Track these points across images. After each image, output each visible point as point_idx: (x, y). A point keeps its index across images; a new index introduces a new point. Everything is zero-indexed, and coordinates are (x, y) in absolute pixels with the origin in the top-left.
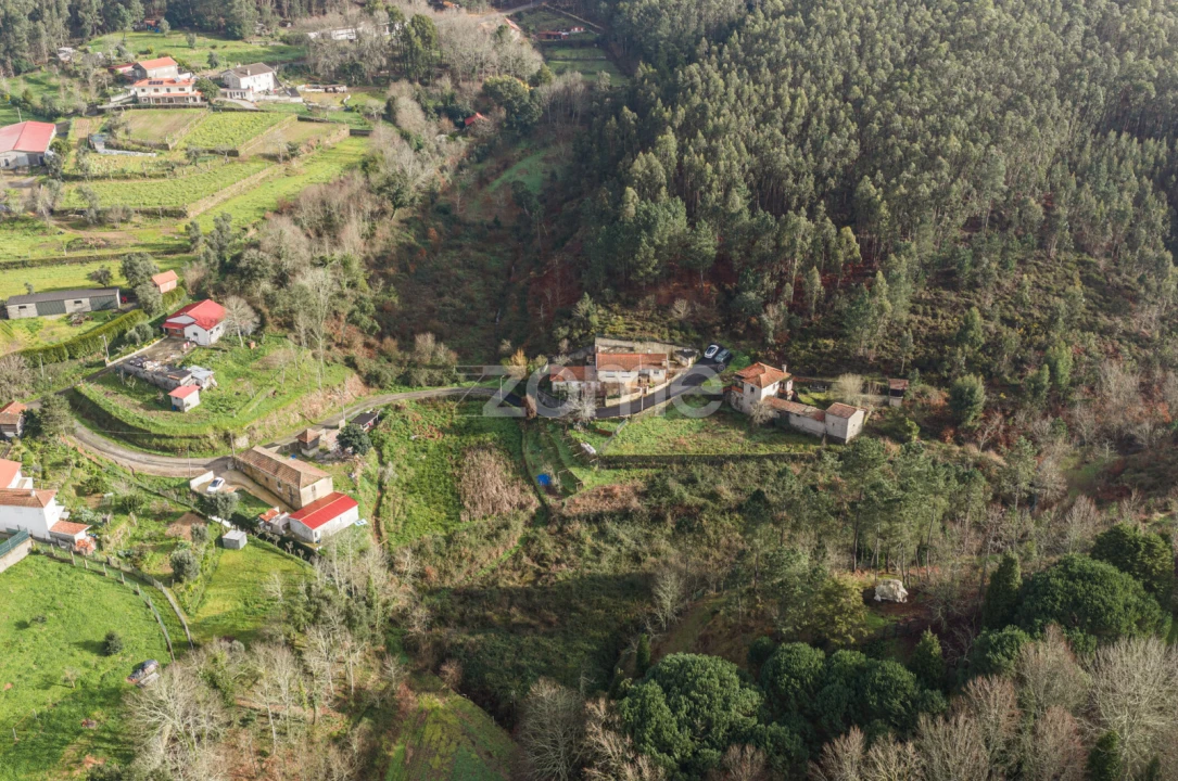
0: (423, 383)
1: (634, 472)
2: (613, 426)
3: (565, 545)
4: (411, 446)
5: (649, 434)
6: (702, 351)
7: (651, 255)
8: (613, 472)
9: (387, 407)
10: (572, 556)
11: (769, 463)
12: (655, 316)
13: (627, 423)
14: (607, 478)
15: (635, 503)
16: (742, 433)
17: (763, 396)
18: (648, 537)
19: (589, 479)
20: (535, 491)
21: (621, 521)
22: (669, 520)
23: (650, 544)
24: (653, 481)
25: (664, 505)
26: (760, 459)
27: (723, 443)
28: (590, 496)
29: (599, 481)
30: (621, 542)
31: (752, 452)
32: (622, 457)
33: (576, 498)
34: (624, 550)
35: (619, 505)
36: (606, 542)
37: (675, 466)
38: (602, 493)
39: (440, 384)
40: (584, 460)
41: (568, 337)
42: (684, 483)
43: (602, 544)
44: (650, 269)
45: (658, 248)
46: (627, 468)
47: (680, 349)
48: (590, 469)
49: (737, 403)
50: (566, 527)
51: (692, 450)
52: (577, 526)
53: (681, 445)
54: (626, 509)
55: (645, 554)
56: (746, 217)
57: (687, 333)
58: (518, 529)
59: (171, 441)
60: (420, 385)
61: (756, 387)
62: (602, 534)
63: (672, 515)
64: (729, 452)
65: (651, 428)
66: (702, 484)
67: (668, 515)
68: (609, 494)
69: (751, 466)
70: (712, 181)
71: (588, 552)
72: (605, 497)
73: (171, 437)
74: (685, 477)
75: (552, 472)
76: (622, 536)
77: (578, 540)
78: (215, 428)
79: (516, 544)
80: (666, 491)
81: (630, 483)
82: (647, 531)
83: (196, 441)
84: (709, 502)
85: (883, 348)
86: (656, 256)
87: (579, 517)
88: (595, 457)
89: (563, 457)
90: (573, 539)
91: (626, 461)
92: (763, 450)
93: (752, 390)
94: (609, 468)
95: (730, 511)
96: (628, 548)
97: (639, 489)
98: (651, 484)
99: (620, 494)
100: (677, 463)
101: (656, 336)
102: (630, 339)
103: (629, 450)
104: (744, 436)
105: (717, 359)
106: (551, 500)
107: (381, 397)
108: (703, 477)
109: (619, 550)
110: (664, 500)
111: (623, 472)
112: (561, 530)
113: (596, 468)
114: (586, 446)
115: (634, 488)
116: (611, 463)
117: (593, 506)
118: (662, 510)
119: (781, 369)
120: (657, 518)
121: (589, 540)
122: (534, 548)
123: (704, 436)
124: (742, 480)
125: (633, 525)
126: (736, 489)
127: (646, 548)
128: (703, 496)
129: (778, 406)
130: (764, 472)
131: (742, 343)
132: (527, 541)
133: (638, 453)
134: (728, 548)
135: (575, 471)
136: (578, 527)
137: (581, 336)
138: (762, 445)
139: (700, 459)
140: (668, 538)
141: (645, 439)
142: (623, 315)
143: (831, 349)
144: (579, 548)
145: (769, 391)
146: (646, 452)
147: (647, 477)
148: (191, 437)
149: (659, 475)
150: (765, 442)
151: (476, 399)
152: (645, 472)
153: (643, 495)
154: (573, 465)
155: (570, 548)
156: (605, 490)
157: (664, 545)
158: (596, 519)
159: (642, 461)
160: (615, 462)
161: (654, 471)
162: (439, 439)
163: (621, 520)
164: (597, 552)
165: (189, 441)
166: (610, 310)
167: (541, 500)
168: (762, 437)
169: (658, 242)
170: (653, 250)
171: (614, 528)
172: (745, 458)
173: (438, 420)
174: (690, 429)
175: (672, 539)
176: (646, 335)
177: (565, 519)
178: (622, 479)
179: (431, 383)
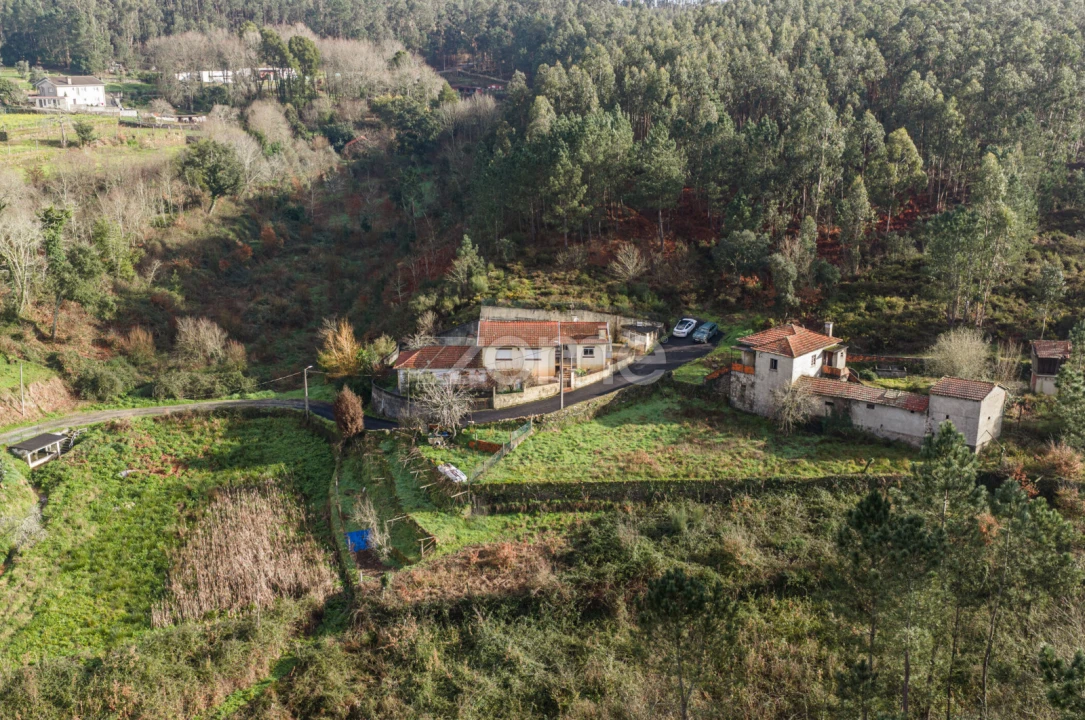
0: (176, 392)
1: (546, 519)
2: (503, 436)
3: (378, 677)
4: (115, 485)
5: (575, 448)
6: (668, 327)
7: (577, 180)
8: (501, 519)
9: (93, 429)
10: (390, 701)
11: (826, 497)
12: (585, 277)
13: (533, 430)
14: (486, 531)
15: (545, 576)
16: (761, 443)
17: (796, 376)
18: (575, 653)
19: (449, 533)
20: (338, 562)
21: (513, 618)
22: (623, 612)
23: (579, 670)
24: (585, 534)
25: (610, 579)
26: (804, 488)
27: (727, 459)
28: (448, 567)
29: (469, 537)
30: (511, 665)
31: (788, 474)
32: (520, 486)
33: (418, 572)
34: (517, 683)
35: (510, 583)
36: (475, 665)
37: (629, 505)
38: (475, 559)
39: (209, 394)
40: (440, 496)
41: (433, 309)
42: (653, 535)
43: (464, 670)
44: (576, 203)
45: (587, 169)
46: (532, 511)
47: (630, 322)
48: (453, 513)
49: (742, 397)
50: (385, 633)
51: (665, 471)
52: (411, 629)
53: (640, 464)
54: (525, 589)
55: (566, 692)
56: (729, 128)
57: (640, 298)
58: (277, 642)
60: (172, 396)
61: (782, 360)
62: (468, 647)
63: (629, 603)
64: (741, 475)
65: (579, 438)
66: (691, 536)
67: (620, 601)
68: (488, 561)
69: (789, 501)
70: (670, 95)
71: (429, 689)
72: (481, 566)
74: (652, 522)
75: (372, 521)
76: (514, 651)
77: (410, 661)
79: (266, 674)
80: (614, 549)
81: (536, 539)
82: (573, 640)
84: (709, 571)
85: (995, 307)
86: (584, 181)
87: (418, 612)
88: (464, 487)
89: (400, 492)
90: (400, 662)
91: (528, 496)
92: (809, 471)
93: (774, 364)
94: (493, 512)
95: (758, 590)
96: (527, 680)
97: (555, 550)
98: (581, 540)
99: (513, 561)
100: (635, 500)
101: (587, 301)
102: (542, 307)
103: (534, 473)
104: (765, 448)
105: (696, 336)
106: (364, 578)
107: (94, 413)
108: (691, 524)
109: (506, 685)
110: (610, 568)
111: (522, 519)
112: (375, 641)
113: (467, 511)
114: (447, 470)
115: (545, 551)
116: (498, 500)
117: (451, 585)
118: (607, 591)
119: (824, 332)
120: (594, 610)
121: (435, 660)
122: (302, 685)
123: (685, 450)
124: (774, 528)
125: (540, 628)
126: (765, 546)
127: (569, 678)
128: (694, 559)
129: (827, 391)
130: (815, 513)
131: (737, 316)
132: (290, 668)
133: (553, 478)
134: (767, 675)
135: (422, 519)
136: (412, 633)
137: (457, 308)
138: (805, 463)
139: (682, 490)
140: (621, 653)
141: (568, 457)
142: (531, 278)
143: (900, 311)
144: (409, 682)
145: (806, 365)
146: (569, 478)
147: (573, 527)
149: (596, 523)
150: (810, 458)
151: (265, 415)
152: (568, 518)
153: (563, 561)
154: (419, 508)
155: (388, 682)
156: (481, 555)
157: (611, 670)
158: (455, 614)
159: (562, 495)
160: (505, 498)
161: (587, 516)
162: (175, 476)
163: (514, 615)
164: (450, 690)
166: (508, 271)
167: (345, 578)
168: (803, 450)
169: (587, 158)
170: (579, 172)
171: (497, 634)
172: (775, 486)
173: (183, 445)
174: (657, 438)
175: (632, 655)
176: (571, 300)
177: (386, 616)
178: (520, 532)
179: (191, 393)
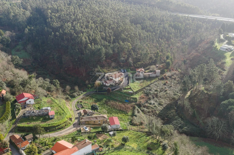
2: (129, 87)
5: (135, 86)
9: (78, 103)
12: (109, 67)
16: (146, 80)
24: (145, 93)
26: (153, 83)
29: (138, 97)
33: (139, 101)
40: (132, 94)
51: (145, 85)
53: (142, 85)
59: (61, 126)
60: (77, 96)
64: (149, 84)
69: (153, 85)
73: (61, 125)
74: (148, 90)
78: (67, 118)
82: (154, 101)
83: (66, 123)
89: (127, 95)
91: (138, 91)
94: (136, 94)
96: (157, 104)
102: (111, 72)
103: (136, 89)
112: (144, 107)
113: (134, 95)
114: (130, 92)
128: (155, 92)
135: (132, 97)
138: (151, 81)
147: (142, 93)
148: (64, 123)
153: (147, 95)
154: (130, 96)
160: (136, 92)
163: (149, 101)
165: (64, 124)
168: (149, 80)
177: (143, 105)
